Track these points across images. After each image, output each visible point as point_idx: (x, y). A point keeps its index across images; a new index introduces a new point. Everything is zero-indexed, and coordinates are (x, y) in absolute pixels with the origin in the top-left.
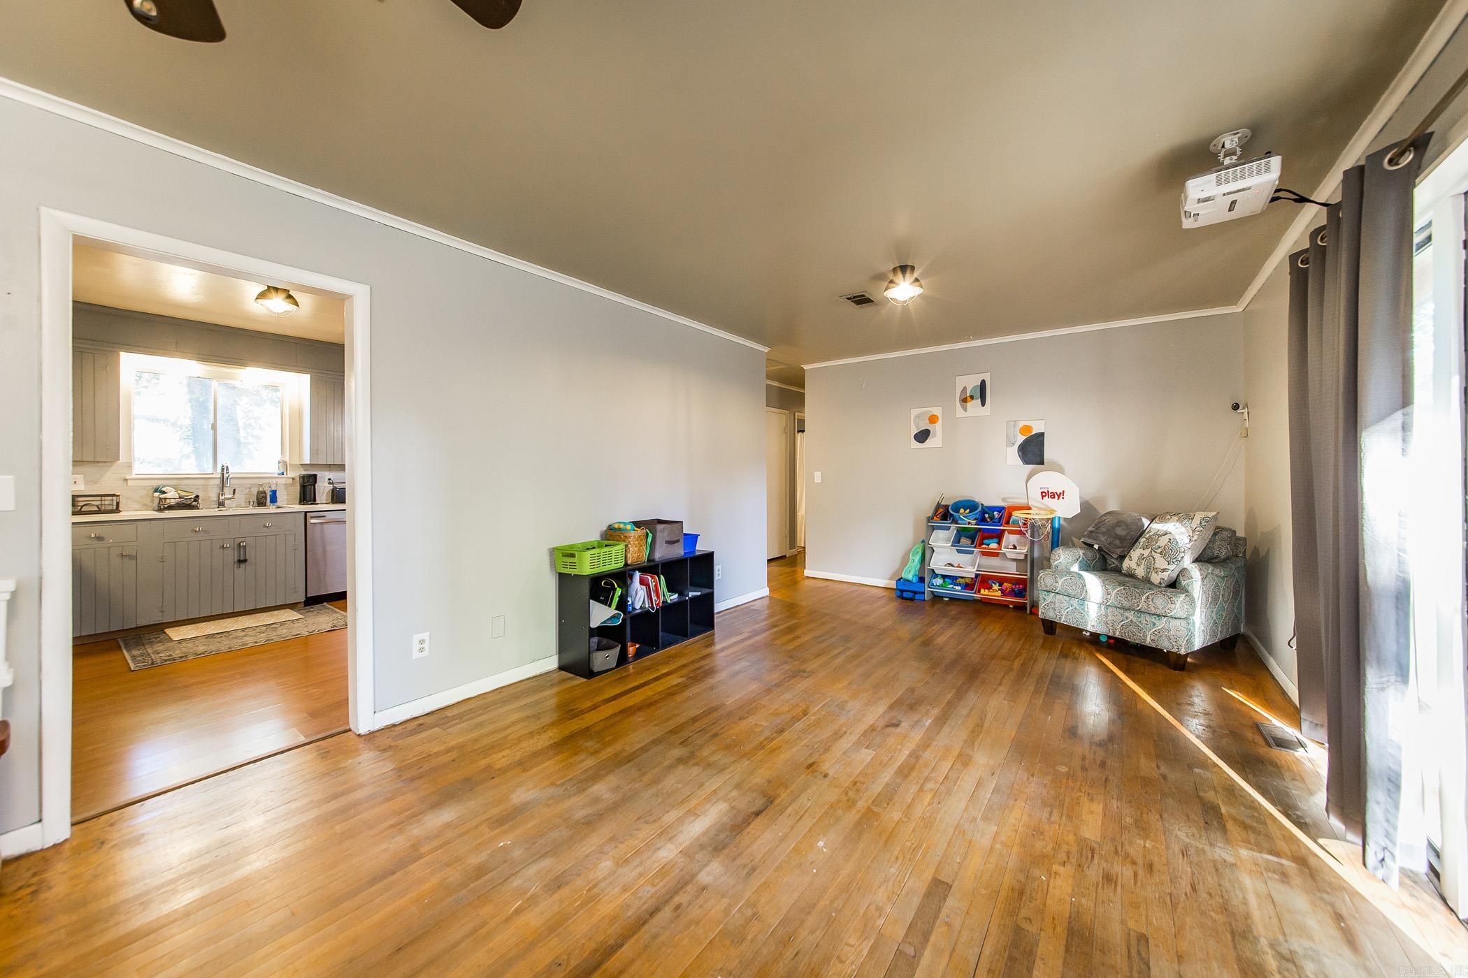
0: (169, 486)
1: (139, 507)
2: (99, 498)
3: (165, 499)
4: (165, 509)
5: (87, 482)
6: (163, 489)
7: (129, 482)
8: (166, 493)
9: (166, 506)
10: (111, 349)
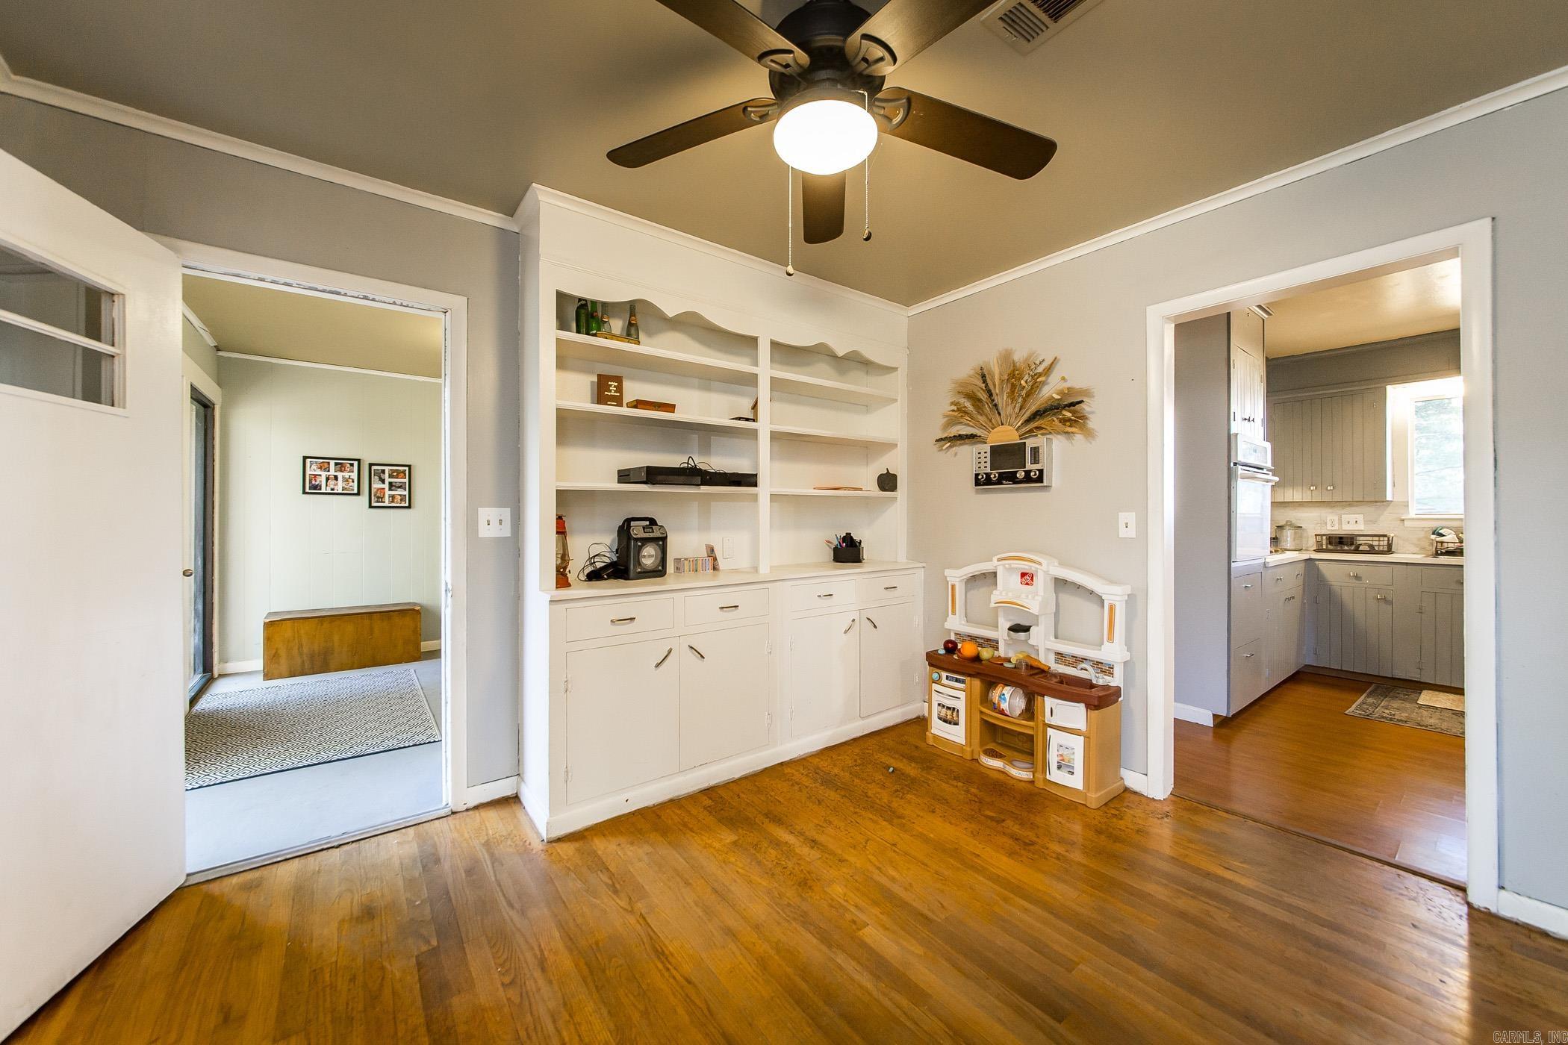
0: (1447, 528)
1: (1416, 550)
2: (1377, 538)
3: (1442, 543)
4: (1442, 554)
5: (1366, 522)
6: (1440, 532)
7: (1405, 522)
8: (1444, 536)
9: (1444, 551)
10: (1379, 385)
